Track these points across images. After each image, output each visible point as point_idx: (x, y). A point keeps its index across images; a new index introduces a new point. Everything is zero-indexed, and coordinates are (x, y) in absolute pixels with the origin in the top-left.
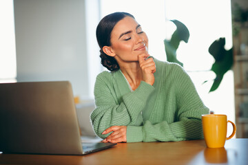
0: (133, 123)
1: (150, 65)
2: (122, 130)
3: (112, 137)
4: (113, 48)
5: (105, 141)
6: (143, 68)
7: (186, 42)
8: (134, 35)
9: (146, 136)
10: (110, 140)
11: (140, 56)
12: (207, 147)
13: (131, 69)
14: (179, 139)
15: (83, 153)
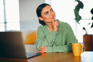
0: (49, 45)
1: (56, 24)
2: (45, 48)
3: (41, 50)
4: (42, 18)
5: (39, 52)
6: (53, 25)
7: (82, 8)
8: (49, 13)
9: (53, 50)
10: (40, 52)
11: (52, 21)
12: (74, 56)
13: (50, 25)
14: (66, 52)
15: (27, 58)
